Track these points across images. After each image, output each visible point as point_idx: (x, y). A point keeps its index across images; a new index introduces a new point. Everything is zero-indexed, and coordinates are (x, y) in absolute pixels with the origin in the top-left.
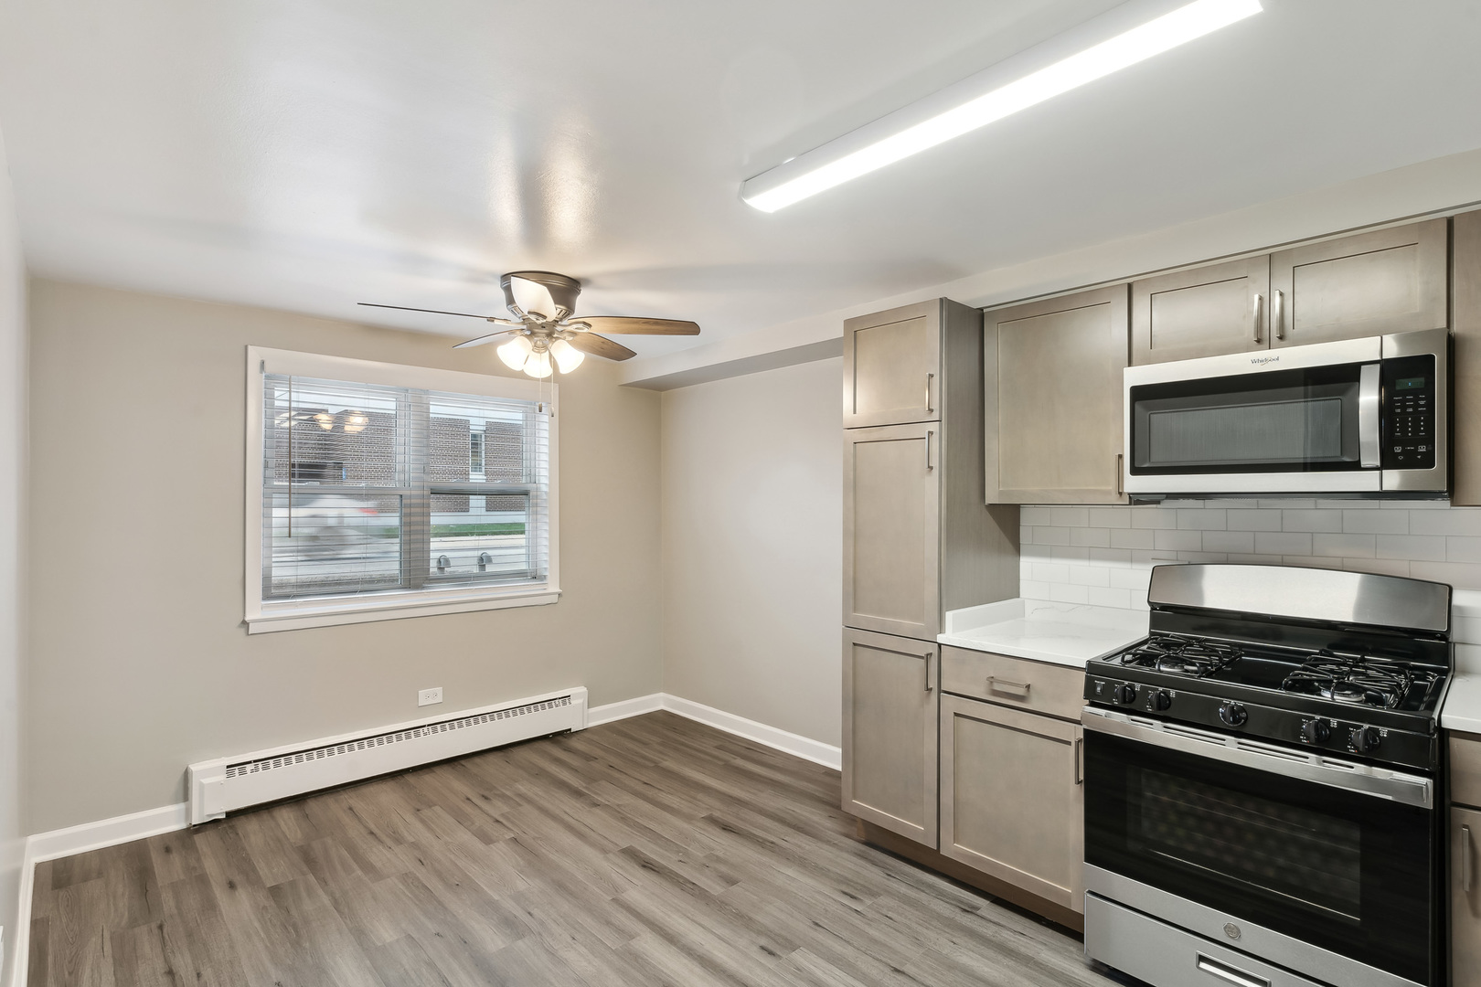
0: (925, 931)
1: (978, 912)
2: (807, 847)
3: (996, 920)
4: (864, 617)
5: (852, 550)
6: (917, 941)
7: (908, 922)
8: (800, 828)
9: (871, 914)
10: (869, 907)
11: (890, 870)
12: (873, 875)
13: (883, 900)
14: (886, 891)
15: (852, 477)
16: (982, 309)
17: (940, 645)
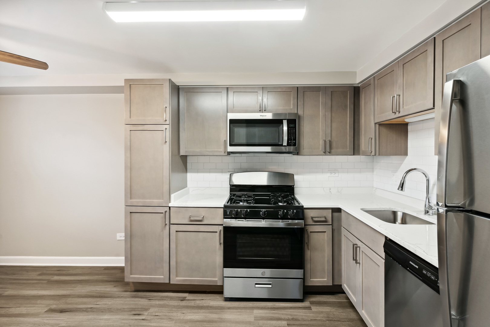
0: (172, 314)
1: (187, 299)
2: (110, 303)
3: (193, 299)
4: (135, 201)
5: (129, 174)
6: (170, 319)
7: (165, 314)
8: (102, 296)
9: (149, 318)
10: (147, 315)
11: (149, 297)
12: (143, 302)
13: (152, 310)
14: (151, 306)
15: (129, 144)
16: (179, 86)
17: (170, 207)
